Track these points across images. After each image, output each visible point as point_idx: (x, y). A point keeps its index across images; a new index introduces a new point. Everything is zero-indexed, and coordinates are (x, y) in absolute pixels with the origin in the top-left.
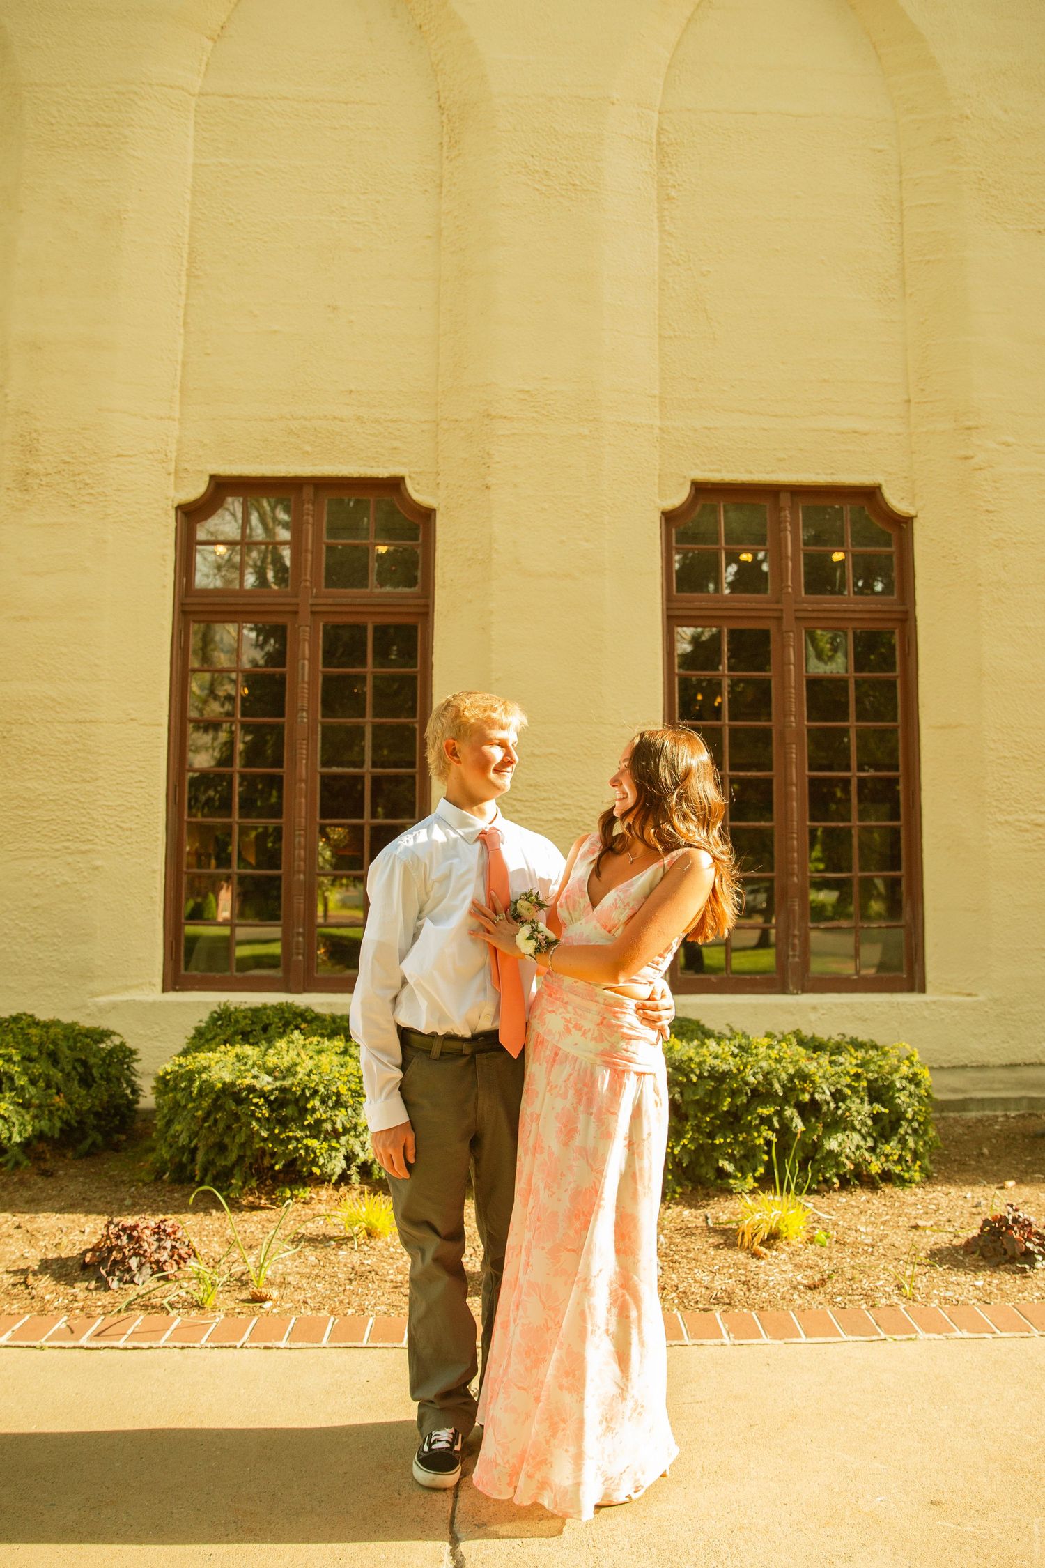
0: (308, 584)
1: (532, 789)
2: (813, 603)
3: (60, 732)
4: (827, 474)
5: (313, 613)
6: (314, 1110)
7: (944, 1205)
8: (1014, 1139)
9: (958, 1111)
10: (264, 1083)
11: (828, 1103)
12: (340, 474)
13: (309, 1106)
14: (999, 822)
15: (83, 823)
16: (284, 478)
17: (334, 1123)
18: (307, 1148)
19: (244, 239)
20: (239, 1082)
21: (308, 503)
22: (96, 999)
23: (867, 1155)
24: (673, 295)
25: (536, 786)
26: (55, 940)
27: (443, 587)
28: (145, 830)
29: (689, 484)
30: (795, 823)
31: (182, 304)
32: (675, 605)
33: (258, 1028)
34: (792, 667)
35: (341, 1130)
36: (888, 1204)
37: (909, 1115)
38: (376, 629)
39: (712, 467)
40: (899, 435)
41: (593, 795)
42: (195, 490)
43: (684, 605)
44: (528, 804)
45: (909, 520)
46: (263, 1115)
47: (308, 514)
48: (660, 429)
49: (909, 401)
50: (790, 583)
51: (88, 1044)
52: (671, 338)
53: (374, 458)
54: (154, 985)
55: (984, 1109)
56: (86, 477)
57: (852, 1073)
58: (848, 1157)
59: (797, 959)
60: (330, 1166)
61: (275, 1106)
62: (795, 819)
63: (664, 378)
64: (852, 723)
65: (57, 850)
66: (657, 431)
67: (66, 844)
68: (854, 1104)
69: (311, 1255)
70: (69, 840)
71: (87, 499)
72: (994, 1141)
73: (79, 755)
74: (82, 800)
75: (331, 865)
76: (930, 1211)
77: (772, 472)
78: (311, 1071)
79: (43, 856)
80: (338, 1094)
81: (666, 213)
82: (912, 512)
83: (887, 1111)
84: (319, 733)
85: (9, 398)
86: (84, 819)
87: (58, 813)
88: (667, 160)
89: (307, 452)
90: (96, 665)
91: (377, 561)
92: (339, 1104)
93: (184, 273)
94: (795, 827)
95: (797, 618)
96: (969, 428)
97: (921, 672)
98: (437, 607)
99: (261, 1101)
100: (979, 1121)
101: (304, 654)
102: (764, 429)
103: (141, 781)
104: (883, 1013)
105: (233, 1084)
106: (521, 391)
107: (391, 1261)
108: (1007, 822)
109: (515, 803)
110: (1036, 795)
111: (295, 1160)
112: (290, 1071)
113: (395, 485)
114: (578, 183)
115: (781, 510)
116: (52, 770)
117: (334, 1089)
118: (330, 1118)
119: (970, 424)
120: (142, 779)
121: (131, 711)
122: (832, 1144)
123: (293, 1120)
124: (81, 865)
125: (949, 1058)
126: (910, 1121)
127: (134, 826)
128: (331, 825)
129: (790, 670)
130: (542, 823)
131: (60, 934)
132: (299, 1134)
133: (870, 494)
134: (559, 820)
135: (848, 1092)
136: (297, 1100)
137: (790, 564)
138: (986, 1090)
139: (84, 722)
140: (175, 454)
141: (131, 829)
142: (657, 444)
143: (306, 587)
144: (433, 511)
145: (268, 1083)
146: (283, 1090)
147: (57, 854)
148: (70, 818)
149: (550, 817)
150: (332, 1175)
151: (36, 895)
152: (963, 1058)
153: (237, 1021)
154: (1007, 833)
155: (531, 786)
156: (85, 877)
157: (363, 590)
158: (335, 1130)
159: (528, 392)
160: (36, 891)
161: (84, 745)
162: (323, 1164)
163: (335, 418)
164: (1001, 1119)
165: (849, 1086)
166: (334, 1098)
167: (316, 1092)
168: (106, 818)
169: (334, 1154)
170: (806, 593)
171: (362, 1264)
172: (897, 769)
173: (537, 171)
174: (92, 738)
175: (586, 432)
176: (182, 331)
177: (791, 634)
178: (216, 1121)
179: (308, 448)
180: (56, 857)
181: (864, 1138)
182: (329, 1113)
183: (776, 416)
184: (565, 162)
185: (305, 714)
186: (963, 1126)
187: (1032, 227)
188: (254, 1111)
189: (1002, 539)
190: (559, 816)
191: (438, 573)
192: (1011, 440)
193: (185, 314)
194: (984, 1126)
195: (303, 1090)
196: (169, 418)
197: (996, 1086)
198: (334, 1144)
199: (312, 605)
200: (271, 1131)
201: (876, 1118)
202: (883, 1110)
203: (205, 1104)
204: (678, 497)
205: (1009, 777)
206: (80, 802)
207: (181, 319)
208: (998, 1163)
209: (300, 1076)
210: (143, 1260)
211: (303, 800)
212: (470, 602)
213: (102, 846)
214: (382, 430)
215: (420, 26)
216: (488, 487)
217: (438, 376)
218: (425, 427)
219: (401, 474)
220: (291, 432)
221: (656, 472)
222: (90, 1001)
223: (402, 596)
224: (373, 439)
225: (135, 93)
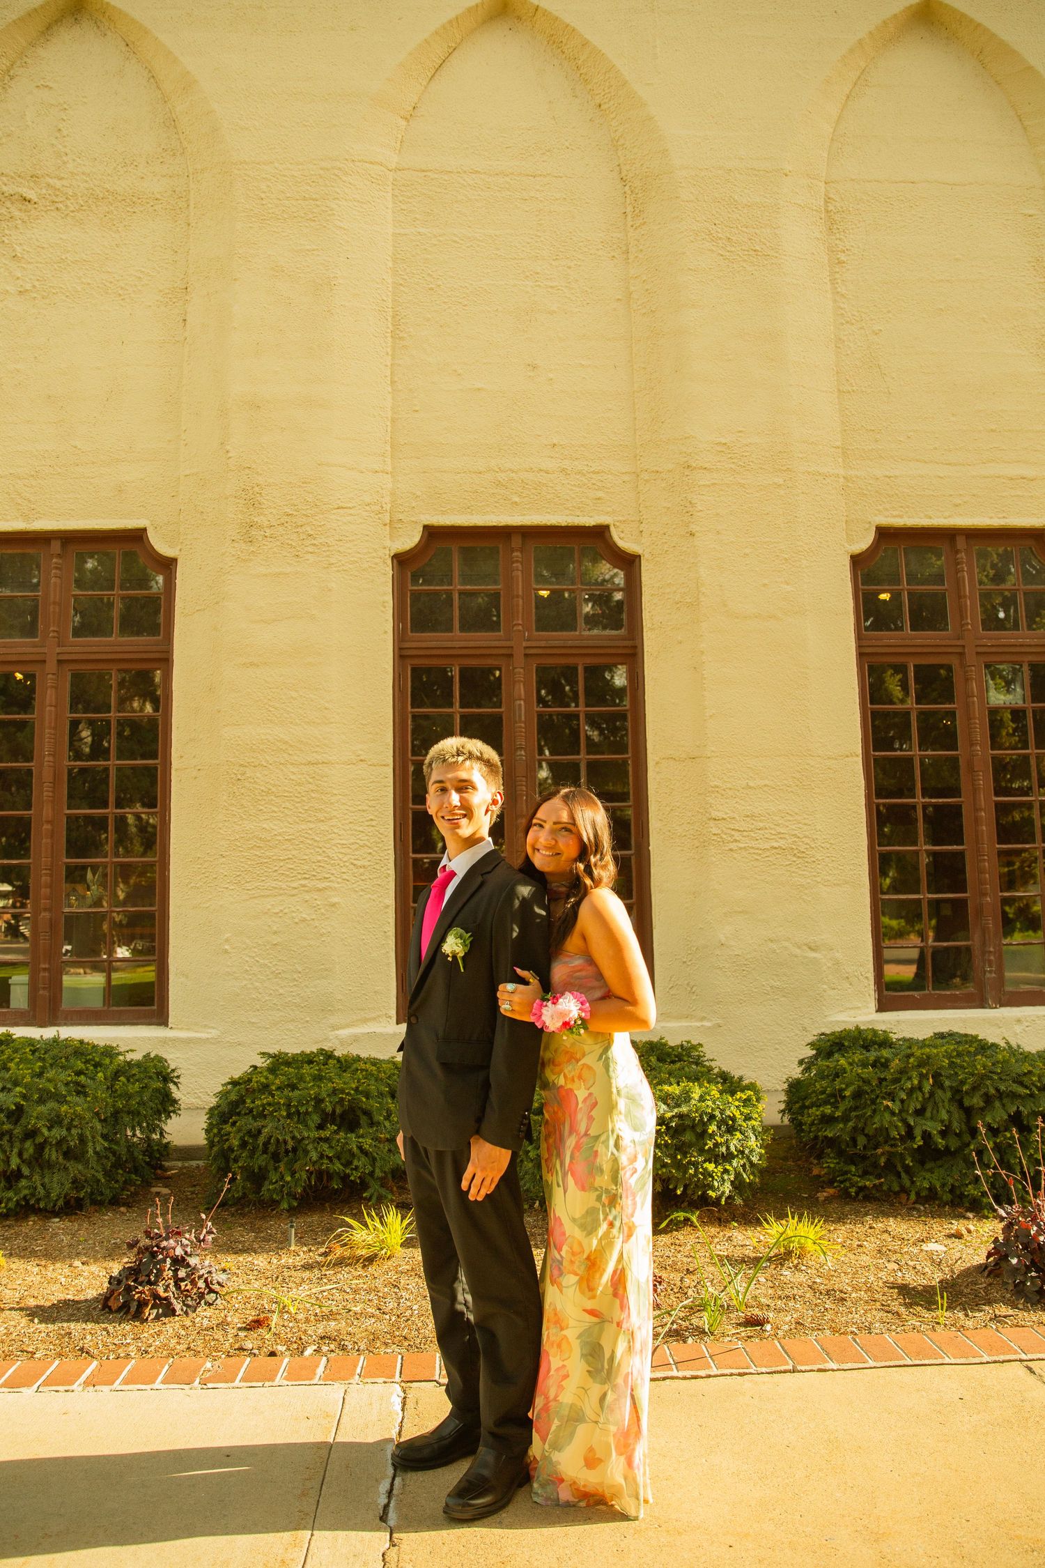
0: (521, 628)
1: (748, 819)
2: (991, 639)
3: (294, 774)
4: (999, 518)
5: (526, 655)
12: (549, 524)
15: (319, 862)
16: (494, 527)
19: (444, 303)
21: (517, 551)
22: (337, 1032)
24: (849, 352)
25: (752, 816)
26: (296, 976)
27: (651, 629)
28: (377, 867)
29: (874, 529)
31: (389, 364)
32: (864, 643)
34: (975, 699)
38: (586, 669)
39: (894, 513)
41: (805, 824)
42: (410, 540)
43: (874, 642)
44: (745, 833)
47: (517, 561)
48: (845, 478)
50: (970, 620)
52: (849, 392)
53: (579, 508)
56: (308, 529)
62: (985, 842)
63: (845, 430)
64: (1032, 751)
65: (295, 888)
66: (842, 480)
67: (303, 882)
70: (306, 878)
71: (310, 549)
74: (318, 839)
77: (949, 516)
79: (281, 895)
81: (837, 276)
85: (230, 455)
86: (319, 858)
87: (294, 852)
88: (835, 226)
89: (516, 503)
90: (327, 709)
93: (388, 335)
94: (986, 850)
95: (978, 653)
98: (646, 648)
101: (520, 696)
102: (939, 477)
103: (372, 820)
106: (719, 444)
109: (733, 833)
113: (601, 532)
114: (758, 248)
115: (957, 552)
116: (286, 811)
120: (372, 817)
121: (360, 752)
124: (319, 903)
127: (367, 863)
129: (973, 702)
130: (760, 852)
131: (300, 969)
133: (1039, 537)
134: (776, 848)
137: (968, 602)
139: (317, 764)
140: (390, 506)
141: (364, 866)
142: (843, 492)
143: (520, 632)
144: (639, 557)
147: (294, 892)
148: (306, 857)
149: (767, 846)
151: (275, 933)
155: (748, 816)
156: (323, 914)
157: (572, 633)
159: (725, 444)
160: (275, 928)
161: (317, 786)
163: (541, 470)
168: (341, 856)
170: (983, 630)
173: (720, 238)
174: (325, 779)
175: (781, 482)
176: (390, 390)
177: (974, 668)
179: (516, 499)
180: (293, 895)
183: (949, 464)
184: (745, 229)
185: (522, 753)
190: (775, 845)
191: (646, 615)
193: (392, 373)
196: (382, 472)
199: (526, 648)
204: (864, 542)
206: (316, 841)
207: (389, 378)
212: (680, 643)
213: (338, 883)
214: (586, 481)
215: (600, 106)
216: (692, 534)
217: (635, 430)
218: (626, 478)
219: (606, 523)
220: (499, 484)
221: (844, 519)
222: (332, 1034)
223: (610, 638)
224: (578, 489)
225: (340, 169)
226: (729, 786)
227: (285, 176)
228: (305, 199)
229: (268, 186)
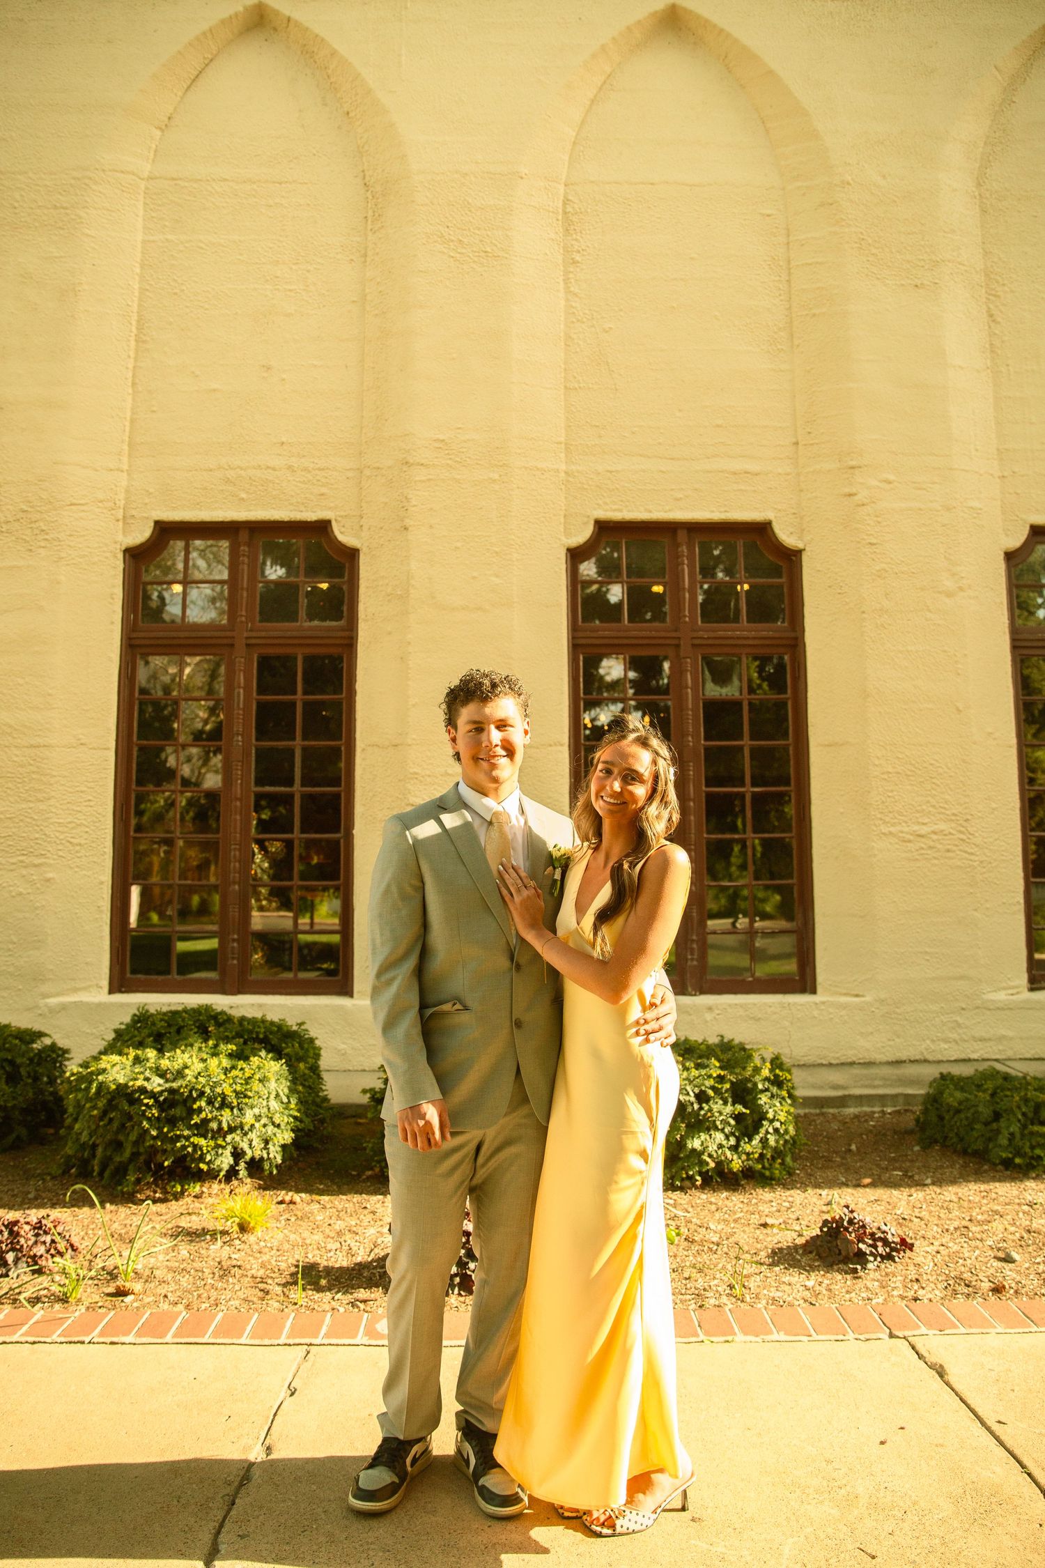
0: (243, 619)
2: (709, 631)
3: (17, 756)
4: (720, 512)
5: (248, 645)
6: (200, 1110)
7: (798, 1202)
8: (885, 1135)
9: (838, 1107)
10: (155, 1085)
11: (692, 1104)
12: (272, 519)
13: (195, 1107)
14: (884, 834)
15: (37, 839)
16: (222, 522)
17: (220, 1123)
18: (195, 1146)
19: (187, 307)
20: (131, 1083)
21: (246, 545)
22: (48, 1000)
23: (728, 1153)
24: (578, 350)
26: (11, 946)
27: (366, 621)
28: (94, 845)
29: (592, 522)
30: (693, 836)
31: (131, 366)
32: (580, 634)
33: (173, 1030)
34: (689, 690)
35: (226, 1129)
36: (745, 1201)
37: (770, 1115)
38: (305, 659)
39: (614, 507)
40: (788, 474)
42: (141, 534)
43: (588, 634)
45: (798, 553)
46: (153, 1115)
47: (244, 555)
48: (566, 472)
49: (797, 443)
50: (687, 613)
51: (16, 1045)
52: (576, 389)
53: (303, 504)
54: (101, 987)
55: (862, 1105)
56: (42, 524)
57: (715, 1075)
58: (710, 1156)
59: (695, 963)
60: (218, 1162)
61: (165, 1106)
62: (693, 831)
63: (569, 426)
64: (746, 742)
65: (13, 864)
66: (563, 474)
67: (22, 858)
68: (717, 1105)
69: (184, 1250)
70: (23, 855)
71: (43, 544)
72: (864, 1137)
73: (34, 776)
74: (36, 817)
75: (269, 876)
76: (783, 1209)
77: (670, 510)
78: (199, 1073)
80: (224, 1096)
81: (571, 275)
82: (801, 546)
83: (748, 1112)
84: (253, 755)
86: (37, 836)
87: (14, 830)
88: (572, 228)
89: (243, 499)
90: (50, 695)
91: (307, 597)
92: (224, 1104)
93: (132, 339)
94: (693, 839)
95: (694, 645)
96: (852, 468)
97: (809, 694)
98: (360, 639)
99: (151, 1102)
100: (857, 1117)
101: (239, 684)
102: (661, 471)
103: (90, 801)
104: (775, 1013)
105: (126, 1085)
106: (437, 440)
107: (258, 1255)
108: (891, 833)
110: (919, 808)
111: (185, 1157)
112: (180, 1074)
113: (323, 527)
114: (489, 249)
115: (678, 545)
116: (9, 791)
117: (219, 1090)
118: (215, 1118)
119: (853, 463)
120: (90, 798)
121: (81, 737)
122: (695, 1143)
123: (182, 1119)
124: (34, 877)
125: (837, 1055)
126: (771, 1121)
127: (83, 842)
128: (269, 840)
129: (687, 693)
131: (15, 940)
132: (186, 1133)
133: (762, 530)
135: (711, 1093)
136: (185, 1101)
137: (687, 595)
138: (866, 1086)
139: (38, 747)
140: (123, 502)
141: (80, 845)
142: (563, 487)
143: (242, 622)
144: (357, 550)
145: (159, 1085)
146: (172, 1091)
147: (13, 867)
148: (24, 835)
150: (220, 1170)
152: (851, 1055)
153: (154, 1024)
154: (891, 843)
156: (38, 889)
157: (287, 625)
158: (220, 1128)
159: (443, 441)
161: (38, 767)
162: (210, 1161)
163: (268, 467)
164: (876, 1115)
165: (713, 1088)
166: (219, 1099)
167: (202, 1094)
168: (58, 834)
169: (220, 1151)
170: (702, 622)
171: (230, 1258)
172: (788, 783)
173: (452, 241)
174: (45, 761)
175: (496, 476)
176: (130, 391)
177: (689, 660)
178: (111, 1120)
179: (244, 495)
180: (12, 870)
181: (727, 1138)
182: (215, 1113)
183: (673, 459)
184: (477, 231)
185: (240, 738)
186: (839, 1121)
187: (909, 281)
188: (144, 1111)
189: (884, 570)
191: (361, 607)
192: (891, 477)
193: (134, 376)
194: (859, 1121)
195: (191, 1091)
196: (118, 470)
197: (877, 1083)
198: (220, 1142)
199: (247, 638)
200: (160, 1129)
201: (738, 1118)
202: (744, 1110)
203: (100, 1104)
204: (582, 535)
205: (892, 791)
206: (34, 819)
207: (130, 380)
208: (861, 1160)
209: (188, 1078)
210: (20, 1255)
211: (238, 817)
212: (390, 633)
213: (53, 859)
214: (311, 478)
215: (348, 113)
216: (406, 529)
217: (362, 428)
218: (350, 474)
219: (328, 518)
220: (228, 481)
221: (562, 513)
222: (42, 1002)
223: (329, 629)
224: (303, 486)
225: (90, 178)
226: (428, 772)
227: (38, 185)
228: (55, 207)
229: (22, 196)
